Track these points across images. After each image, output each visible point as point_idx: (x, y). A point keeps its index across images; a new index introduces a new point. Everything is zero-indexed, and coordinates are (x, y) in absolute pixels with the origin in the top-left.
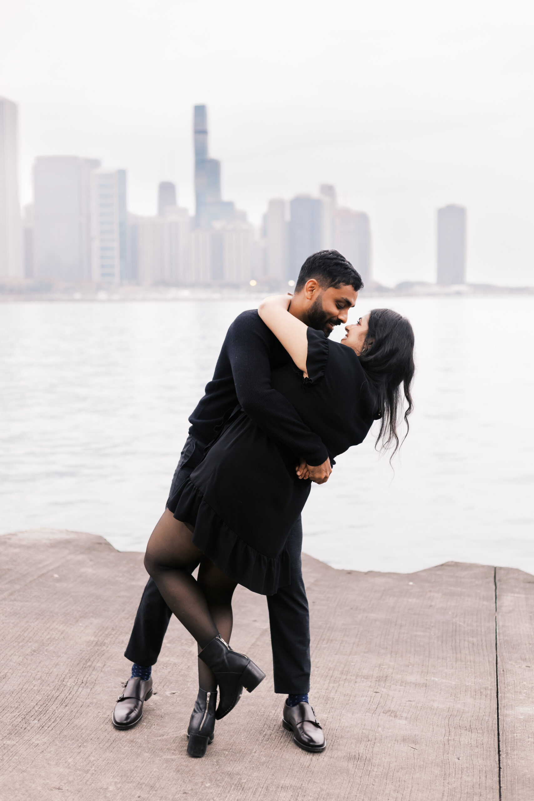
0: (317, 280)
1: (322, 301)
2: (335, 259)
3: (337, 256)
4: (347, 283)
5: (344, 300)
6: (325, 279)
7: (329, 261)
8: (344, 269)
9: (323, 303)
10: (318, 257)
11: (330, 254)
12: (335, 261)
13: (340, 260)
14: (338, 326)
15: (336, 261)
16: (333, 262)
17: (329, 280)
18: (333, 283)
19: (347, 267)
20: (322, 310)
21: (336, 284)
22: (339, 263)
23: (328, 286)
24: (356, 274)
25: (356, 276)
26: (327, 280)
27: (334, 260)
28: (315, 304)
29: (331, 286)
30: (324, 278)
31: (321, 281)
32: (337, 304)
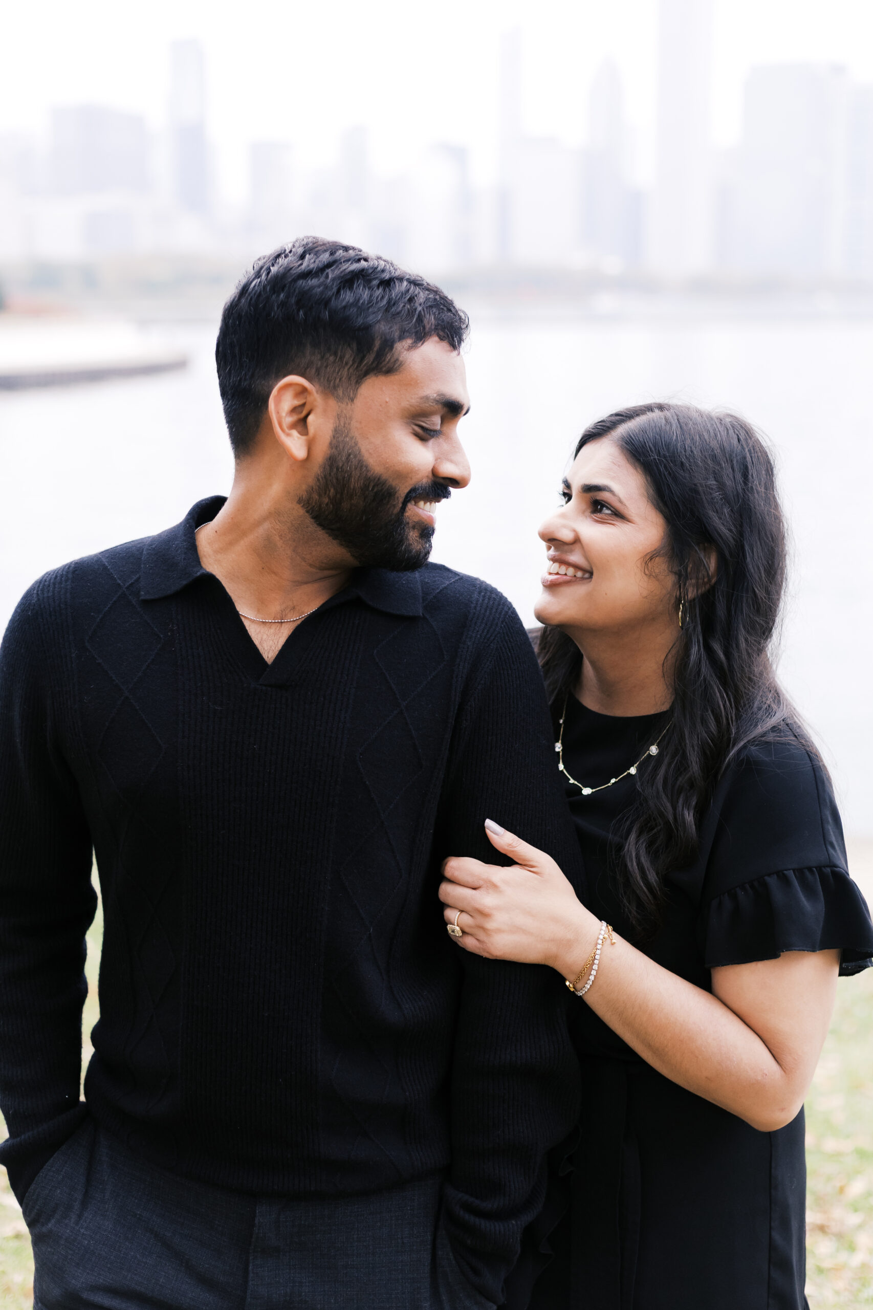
0: (302, 375)
1: (356, 444)
2: (329, 265)
3: (332, 254)
4: (420, 336)
5: (437, 401)
6: (332, 358)
7: (314, 282)
8: (381, 290)
9: (363, 451)
10: (265, 287)
11: (302, 257)
12: (332, 274)
13: (348, 260)
14: (444, 501)
15: (337, 272)
16: (329, 281)
17: (349, 355)
18: (370, 358)
19: (386, 276)
20: (369, 474)
21: (380, 355)
22: (352, 272)
23: (353, 381)
24: (428, 290)
25: (431, 296)
26: (341, 358)
27: (329, 271)
28: (331, 466)
29: (366, 374)
30: (328, 355)
31: (318, 371)
32: (417, 429)
